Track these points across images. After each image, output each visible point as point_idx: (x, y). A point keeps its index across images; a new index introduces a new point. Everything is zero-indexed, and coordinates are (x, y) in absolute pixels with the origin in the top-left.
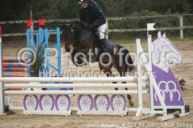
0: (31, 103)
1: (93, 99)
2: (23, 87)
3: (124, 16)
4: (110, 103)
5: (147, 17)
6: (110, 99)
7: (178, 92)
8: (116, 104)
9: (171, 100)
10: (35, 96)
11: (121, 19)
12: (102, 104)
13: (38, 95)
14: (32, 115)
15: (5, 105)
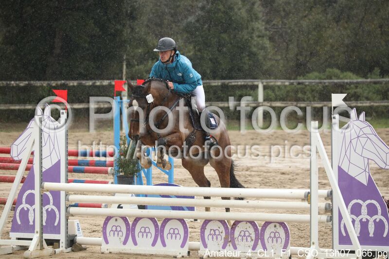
0: (116, 231)
1: (228, 227)
2: (104, 202)
3: (294, 79)
4: (259, 237)
5: (336, 81)
6: (260, 228)
7: (385, 221)
8: (270, 240)
9: (371, 235)
10: (124, 219)
11: (287, 83)
12: (245, 238)
13: (130, 217)
14: (116, 254)
15: (69, 233)
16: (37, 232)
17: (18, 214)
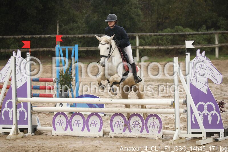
0: (60, 123)
1: (126, 120)
4: (144, 125)
6: (145, 120)
8: (151, 126)
12: (136, 126)
15: (33, 125)
16: (14, 124)
17: (3, 114)
